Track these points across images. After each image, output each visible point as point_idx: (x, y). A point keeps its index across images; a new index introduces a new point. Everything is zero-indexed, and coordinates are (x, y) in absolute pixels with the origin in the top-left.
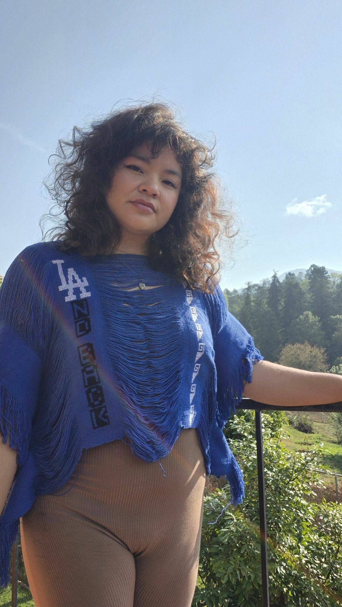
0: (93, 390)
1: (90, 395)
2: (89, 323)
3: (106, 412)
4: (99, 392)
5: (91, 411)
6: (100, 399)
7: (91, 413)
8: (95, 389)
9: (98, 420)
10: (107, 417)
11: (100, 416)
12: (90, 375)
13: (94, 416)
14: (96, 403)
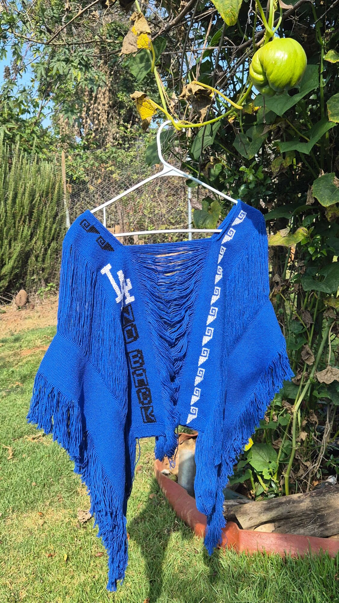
0: (143, 391)
1: (140, 394)
2: (136, 329)
3: (152, 411)
4: (147, 393)
5: (141, 408)
6: (148, 399)
7: (141, 409)
8: (145, 390)
9: (147, 416)
10: (153, 416)
11: (148, 414)
12: (140, 378)
13: (144, 413)
14: (146, 402)
